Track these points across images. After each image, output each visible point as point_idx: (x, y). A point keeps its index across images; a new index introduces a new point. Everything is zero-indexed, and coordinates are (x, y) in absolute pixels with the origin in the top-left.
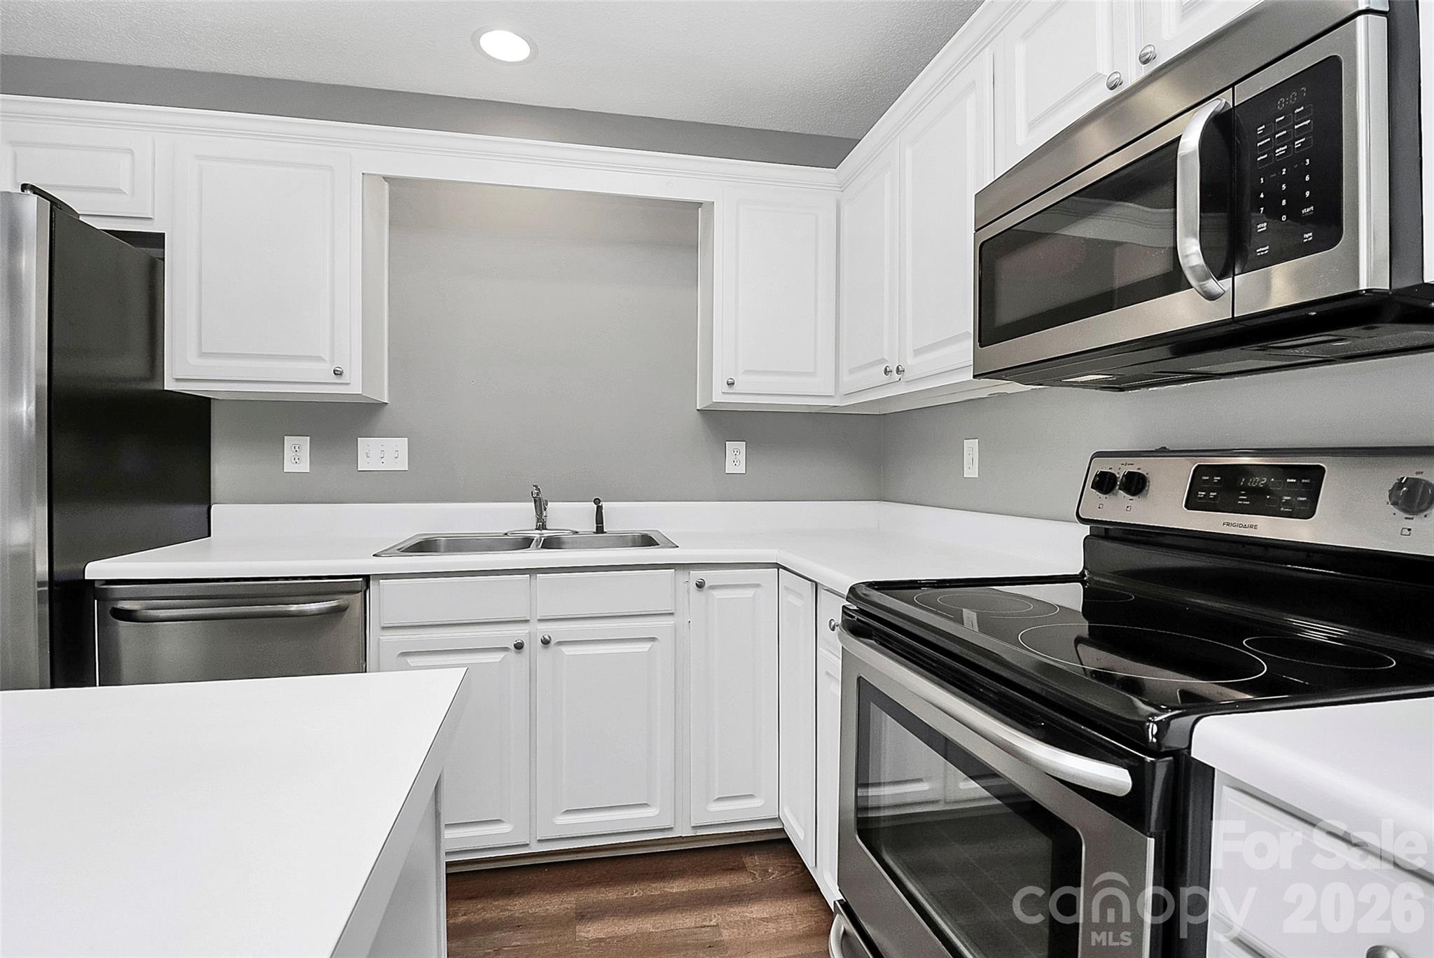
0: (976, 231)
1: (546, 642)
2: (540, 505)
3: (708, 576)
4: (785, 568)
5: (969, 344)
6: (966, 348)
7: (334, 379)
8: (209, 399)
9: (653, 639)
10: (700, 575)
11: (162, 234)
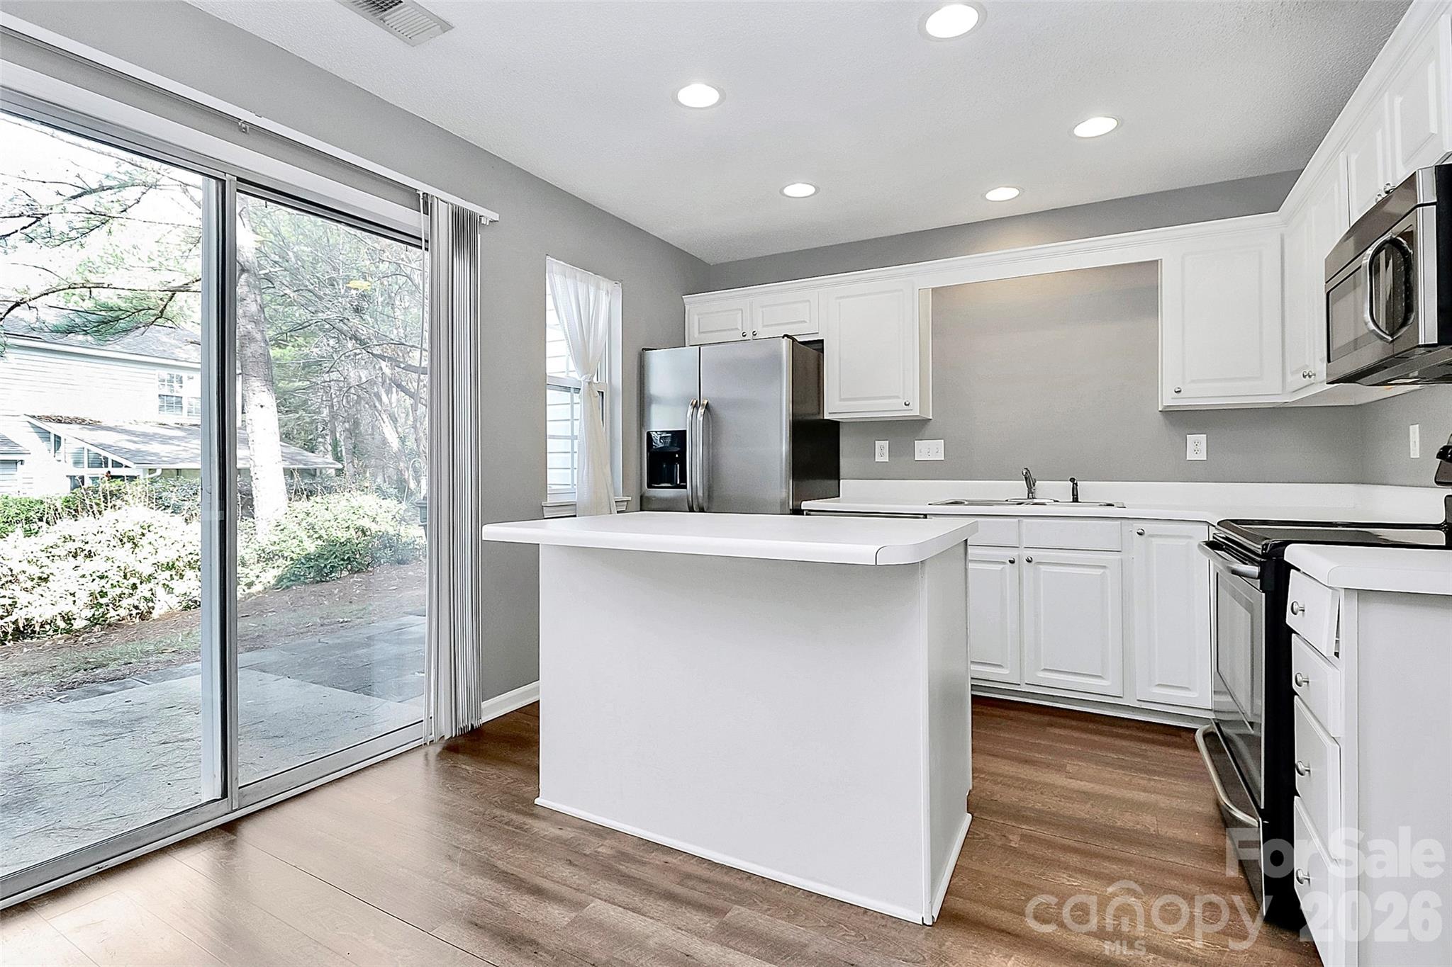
0: (1326, 282)
1: (1029, 561)
2: (1030, 482)
3: (1147, 527)
7: (905, 407)
8: (839, 422)
9: (1104, 567)
10: (1141, 526)
11: (823, 340)
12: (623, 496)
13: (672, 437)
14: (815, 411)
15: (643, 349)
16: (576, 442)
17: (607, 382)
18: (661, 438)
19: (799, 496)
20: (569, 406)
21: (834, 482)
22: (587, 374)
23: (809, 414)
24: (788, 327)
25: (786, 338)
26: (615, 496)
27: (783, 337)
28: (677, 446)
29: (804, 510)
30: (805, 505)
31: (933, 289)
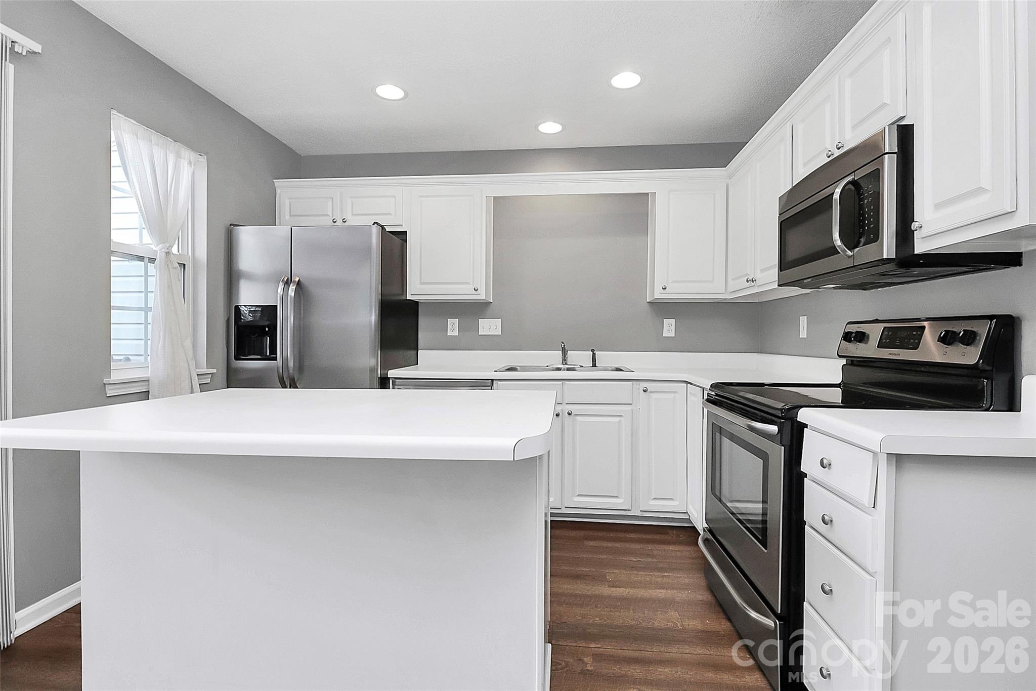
0: (780, 215)
1: (569, 414)
2: (564, 352)
3: (649, 386)
4: (691, 384)
5: (776, 270)
6: (773, 274)
7: (475, 292)
8: (418, 302)
9: (621, 416)
10: (645, 385)
11: (406, 232)
12: (207, 368)
13: (262, 311)
14: (400, 292)
15: (231, 225)
16: (150, 314)
17: (190, 254)
18: (250, 312)
19: (387, 364)
20: (143, 279)
21: (413, 352)
22: (164, 243)
23: (395, 295)
24: (378, 217)
25: (376, 225)
26: (197, 368)
27: (374, 224)
28: (267, 320)
29: (390, 378)
30: (392, 373)
31: (495, 198)
